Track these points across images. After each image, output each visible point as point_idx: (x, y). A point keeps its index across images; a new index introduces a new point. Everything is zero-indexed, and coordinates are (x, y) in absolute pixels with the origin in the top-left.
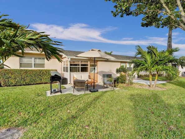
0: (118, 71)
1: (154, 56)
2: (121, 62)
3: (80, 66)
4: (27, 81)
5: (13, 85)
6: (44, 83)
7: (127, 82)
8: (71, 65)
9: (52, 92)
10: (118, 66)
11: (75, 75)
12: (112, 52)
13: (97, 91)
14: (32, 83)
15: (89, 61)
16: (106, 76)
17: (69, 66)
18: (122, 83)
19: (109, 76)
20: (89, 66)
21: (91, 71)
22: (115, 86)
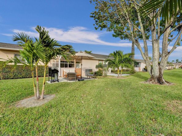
0: (97, 67)
1: (120, 57)
2: (99, 60)
3: (68, 63)
4: (23, 75)
5: (11, 78)
7: (103, 75)
8: (61, 62)
10: (97, 63)
11: (64, 69)
12: (91, 51)
13: (84, 80)
14: (28, 77)
15: (75, 59)
16: (88, 71)
17: (59, 63)
18: (100, 75)
19: (91, 70)
20: (75, 63)
21: (77, 67)
22: (95, 78)
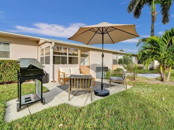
3: (68, 56)
6: (7, 83)
9: (21, 105)
11: (60, 68)
15: (80, 49)
20: (79, 56)
